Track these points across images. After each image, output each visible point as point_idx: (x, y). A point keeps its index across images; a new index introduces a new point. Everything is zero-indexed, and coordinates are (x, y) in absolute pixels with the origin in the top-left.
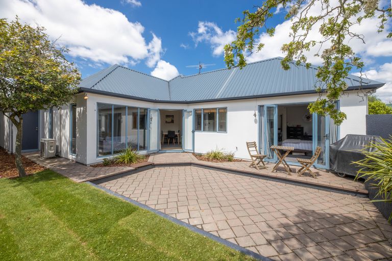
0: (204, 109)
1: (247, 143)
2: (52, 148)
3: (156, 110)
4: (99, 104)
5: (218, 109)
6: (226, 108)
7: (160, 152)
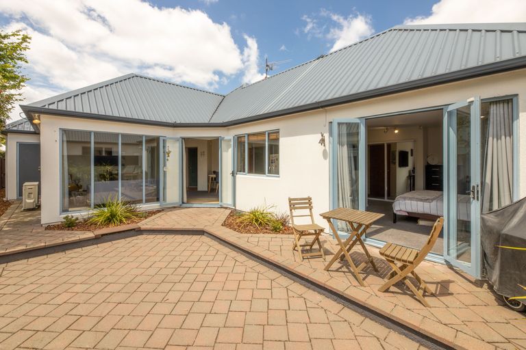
0: (249, 135)
1: (290, 200)
2: (32, 196)
3: (177, 140)
4: (65, 132)
5: (267, 133)
6: (277, 132)
7: (184, 205)
